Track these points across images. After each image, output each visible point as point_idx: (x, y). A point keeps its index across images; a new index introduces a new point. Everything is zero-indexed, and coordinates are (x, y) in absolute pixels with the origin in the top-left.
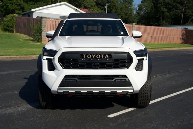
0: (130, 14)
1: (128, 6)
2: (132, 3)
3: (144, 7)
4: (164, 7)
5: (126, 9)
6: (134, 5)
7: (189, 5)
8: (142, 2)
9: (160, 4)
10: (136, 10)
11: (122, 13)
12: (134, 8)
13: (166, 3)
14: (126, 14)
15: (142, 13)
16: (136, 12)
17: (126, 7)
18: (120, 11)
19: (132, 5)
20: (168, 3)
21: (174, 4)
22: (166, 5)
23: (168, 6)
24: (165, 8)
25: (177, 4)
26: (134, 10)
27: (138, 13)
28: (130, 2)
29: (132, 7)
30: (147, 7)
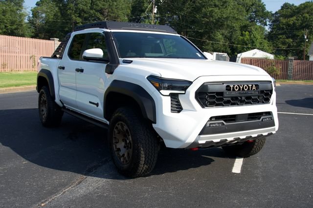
0: (20, 22)
1: (15, 8)
2: (22, 4)
3: (42, 13)
4: (77, 15)
5: (13, 13)
6: (25, 9)
7: (112, 15)
8: (37, 4)
9: (71, 11)
10: (29, 16)
11: (5, 21)
12: (24, 12)
13: (79, 9)
14: (13, 23)
15: (39, 22)
16: (28, 20)
17: (12, 11)
18: (3, 17)
19: (22, 8)
20: (83, 10)
21: (92, 12)
22: (80, 13)
23: (82, 15)
24: (79, 16)
25: (96, 13)
26: (25, 16)
27: (31, 22)
28: (19, 3)
29: (22, 12)
30: (48, 13)
